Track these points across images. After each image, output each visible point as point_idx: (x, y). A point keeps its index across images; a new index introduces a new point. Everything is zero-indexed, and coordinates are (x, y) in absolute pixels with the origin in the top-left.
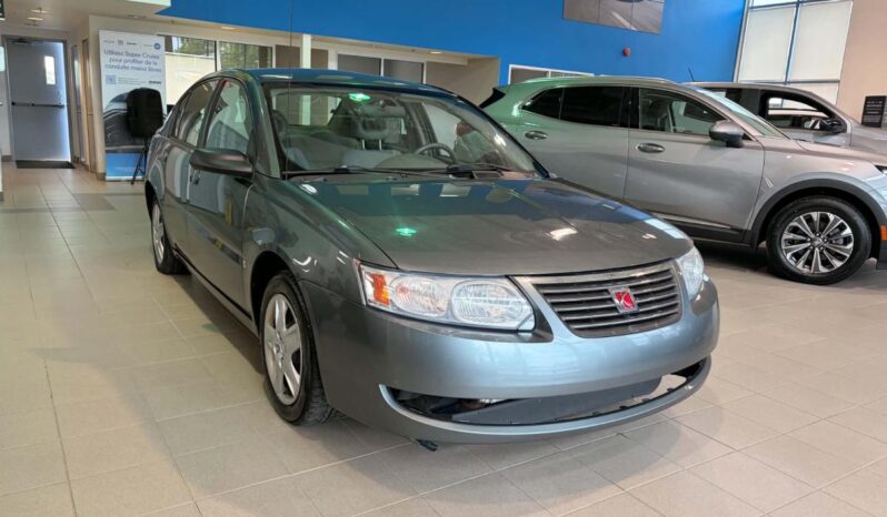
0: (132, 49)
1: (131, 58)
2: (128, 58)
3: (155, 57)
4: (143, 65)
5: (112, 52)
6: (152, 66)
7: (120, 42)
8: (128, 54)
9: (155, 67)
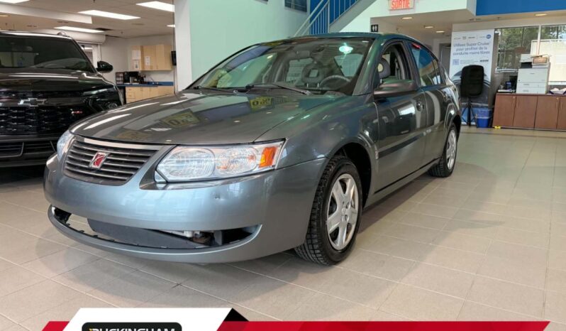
0: (471, 41)
1: (470, 47)
2: (469, 47)
3: (485, 44)
4: (478, 50)
5: (459, 45)
6: (484, 50)
7: (464, 38)
8: (468, 45)
9: (486, 51)
